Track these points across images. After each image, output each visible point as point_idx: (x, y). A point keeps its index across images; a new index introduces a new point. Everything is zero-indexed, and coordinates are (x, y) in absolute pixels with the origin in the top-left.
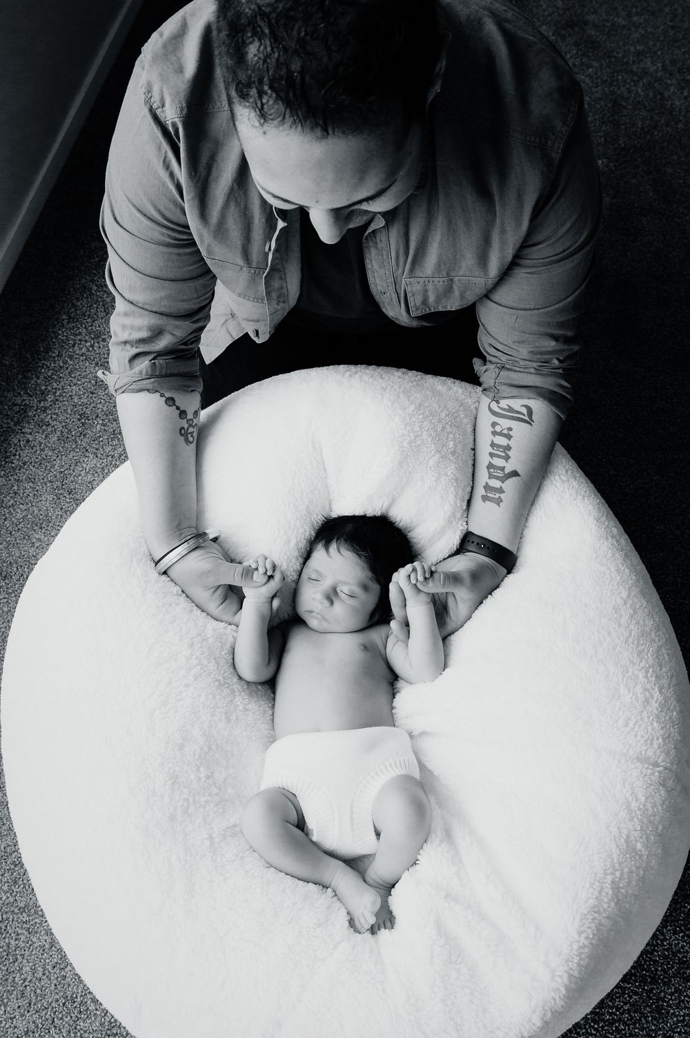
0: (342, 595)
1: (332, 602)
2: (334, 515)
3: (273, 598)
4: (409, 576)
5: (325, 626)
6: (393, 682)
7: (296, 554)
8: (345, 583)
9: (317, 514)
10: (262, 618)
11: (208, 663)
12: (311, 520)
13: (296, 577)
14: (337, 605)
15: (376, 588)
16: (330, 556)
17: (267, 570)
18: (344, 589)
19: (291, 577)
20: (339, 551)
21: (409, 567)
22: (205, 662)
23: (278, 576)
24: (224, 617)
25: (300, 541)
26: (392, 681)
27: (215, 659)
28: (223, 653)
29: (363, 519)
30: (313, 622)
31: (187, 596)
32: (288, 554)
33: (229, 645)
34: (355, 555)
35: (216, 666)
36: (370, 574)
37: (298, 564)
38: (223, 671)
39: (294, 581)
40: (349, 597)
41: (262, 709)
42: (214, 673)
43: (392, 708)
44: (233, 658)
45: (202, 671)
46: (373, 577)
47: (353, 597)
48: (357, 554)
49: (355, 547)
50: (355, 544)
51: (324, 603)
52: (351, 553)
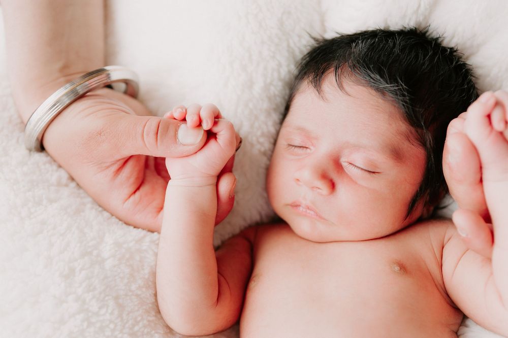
1: (333, 186)
2: (330, 35)
3: (219, 177)
4: (489, 116)
5: (323, 230)
6: (458, 330)
7: (265, 105)
8: (357, 147)
9: (300, 36)
10: (202, 216)
11: (100, 308)
12: (289, 46)
13: (267, 146)
15: (416, 153)
16: (324, 98)
17: (200, 121)
18: (355, 159)
19: (258, 147)
20: (341, 86)
22: (94, 306)
26: (454, 328)
27: (116, 298)
28: (133, 287)
30: (300, 224)
31: (79, 186)
32: (251, 105)
33: (147, 271)
34: (373, 92)
35: (116, 312)
36: (403, 126)
37: (270, 123)
38: (130, 322)
39: (264, 154)
40: (367, 173)
42: (112, 326)
45: (85, 324)
46: (411, 133)
47: (374, 172)
48: (378, 90)
49: (372, 75)
50: (371, 71)
51: (319, 188)
52: (364, 89)
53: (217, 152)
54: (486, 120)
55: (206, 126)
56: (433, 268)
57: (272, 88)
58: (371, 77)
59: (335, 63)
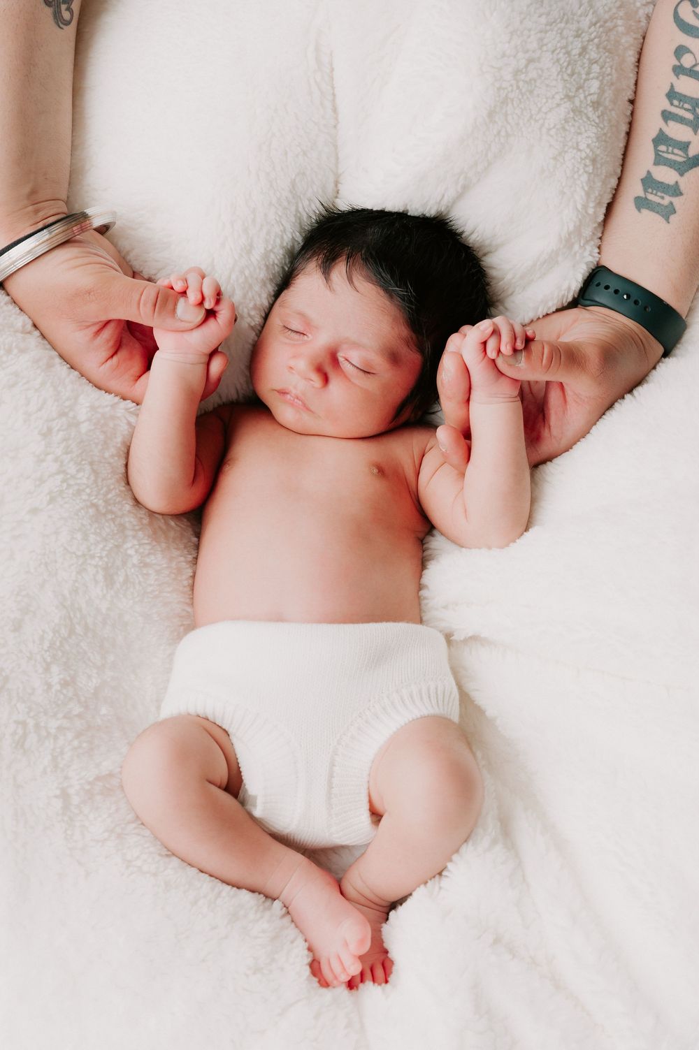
0: (346, 366)
1: (326, 380)
2: (343, 205)
3: (213, 354)
4: (485, 343)
5: (307, 422)
6: (424, 538)
7: (263, 274)
8: (356, 345)
9: (310, 200)
11: (78, 471)
12: (297, 211)
13: (258, 320)
14: (336, 385)
15: (413, 358)
16: (330, 288)
17: (203, 298)
18: (352, 357)
19: (249, 320)
20: (350, 280)
21: (485, 326)
22: (72, 469)
23: (224, 314)
24: (114, 384)
25: (271, 251)
26: (421, 535)
27: (91, 464)
28: (107, 455)
29: (402, 217)
30: (285, 412)
31: (43, 336)
32: (247, 273)
33: (119, 439)
34: (382, 292)
35: (92, 478)
36: (405, 331)
37: (264, 295)
38: (105, 489)
39: (252, 328)
40: (361, 374)
41: (174, 565)
42: (89, 491)
43: (420, 587)
44: (126, 465)
45: (65, 485)
46: (412, 339)
47: (369, 373)
48: (386, 290)
49: (383, 274)
50: (383, 270)
51: (312, 380)
52: (373, 287)
53: (215, 330)
54: (481, 347)
55: (208, 305)
56: (410, 473)
57: (272, 256)
58: (382, 277)
59: (347, 250)
